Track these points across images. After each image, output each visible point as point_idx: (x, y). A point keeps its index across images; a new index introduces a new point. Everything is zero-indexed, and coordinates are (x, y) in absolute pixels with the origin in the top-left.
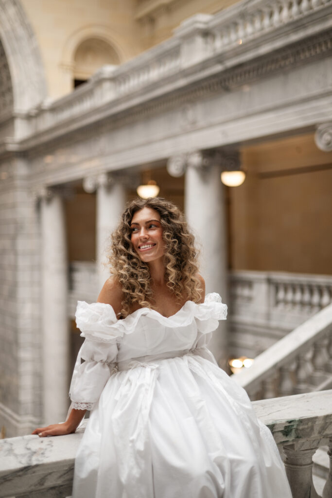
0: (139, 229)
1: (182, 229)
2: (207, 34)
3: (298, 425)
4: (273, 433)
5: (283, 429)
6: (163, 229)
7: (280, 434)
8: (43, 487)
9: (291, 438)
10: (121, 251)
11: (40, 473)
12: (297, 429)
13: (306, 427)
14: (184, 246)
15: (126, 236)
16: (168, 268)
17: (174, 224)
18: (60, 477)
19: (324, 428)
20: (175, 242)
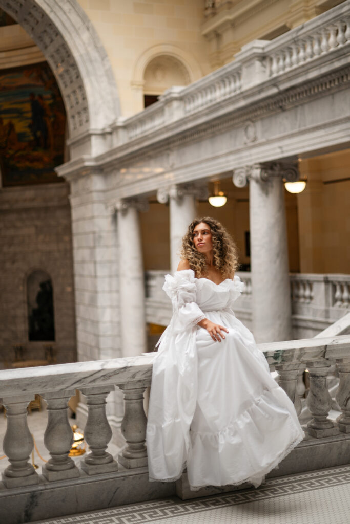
0: (198, 234)
1: (223, 235)
2: (264, 58)
3: (283, 353)
4: (267, 358)
5: (273, 355)
6: (212, 235)
7: (272, 358)
8: (134, 379)
9: (279, 361)
10: (188, 247)
11: (133, 371)
12: (282, 356)
13: (288, 355)
14: (224, 245)
15: (190, 239)
16: (215, 257)
17: (218, 232)
18: (144, 374)
19: (300, 356)
20: (219, 242)
